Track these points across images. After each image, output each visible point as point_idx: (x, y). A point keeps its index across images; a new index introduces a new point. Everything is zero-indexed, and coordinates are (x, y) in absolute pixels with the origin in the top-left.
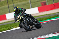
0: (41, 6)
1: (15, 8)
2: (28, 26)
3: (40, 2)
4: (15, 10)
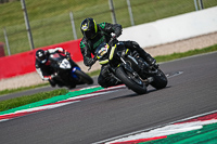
1: (85, 21)
2: (137, 77)
4: (85, 28)
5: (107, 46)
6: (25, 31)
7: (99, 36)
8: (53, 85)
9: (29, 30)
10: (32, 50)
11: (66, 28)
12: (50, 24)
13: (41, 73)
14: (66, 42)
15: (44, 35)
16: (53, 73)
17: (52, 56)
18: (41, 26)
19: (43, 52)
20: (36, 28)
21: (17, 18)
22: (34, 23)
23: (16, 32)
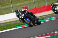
6: (33, 3)
9: (34, 3)
10: (35, 8)
11: (44, 2)
14: (44, 6)
15: (38, 4)
20: (36, 2)
23: (31, 3)
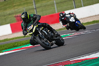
0: (15, 22)
2: (46, 41)
3: (14, 15)
5: (32, 26)
7: (30, 21)
8: (68, 29)
9: (36, 8)
12: (45, 6)
13: (62, 24)
15: (42, 11)
16: (67, 24)
17: (67, 16)
18: (41, 7)
19: (63, 14)
20: (38, 8)
21: (30, 3)
22: (38, 5)
